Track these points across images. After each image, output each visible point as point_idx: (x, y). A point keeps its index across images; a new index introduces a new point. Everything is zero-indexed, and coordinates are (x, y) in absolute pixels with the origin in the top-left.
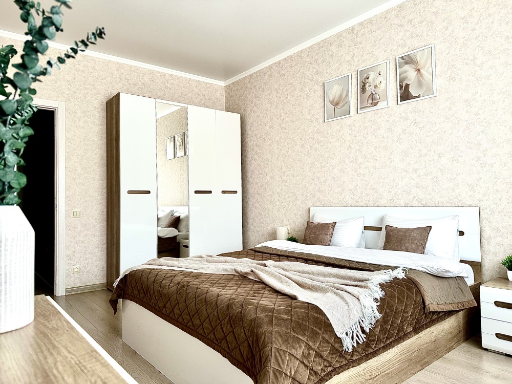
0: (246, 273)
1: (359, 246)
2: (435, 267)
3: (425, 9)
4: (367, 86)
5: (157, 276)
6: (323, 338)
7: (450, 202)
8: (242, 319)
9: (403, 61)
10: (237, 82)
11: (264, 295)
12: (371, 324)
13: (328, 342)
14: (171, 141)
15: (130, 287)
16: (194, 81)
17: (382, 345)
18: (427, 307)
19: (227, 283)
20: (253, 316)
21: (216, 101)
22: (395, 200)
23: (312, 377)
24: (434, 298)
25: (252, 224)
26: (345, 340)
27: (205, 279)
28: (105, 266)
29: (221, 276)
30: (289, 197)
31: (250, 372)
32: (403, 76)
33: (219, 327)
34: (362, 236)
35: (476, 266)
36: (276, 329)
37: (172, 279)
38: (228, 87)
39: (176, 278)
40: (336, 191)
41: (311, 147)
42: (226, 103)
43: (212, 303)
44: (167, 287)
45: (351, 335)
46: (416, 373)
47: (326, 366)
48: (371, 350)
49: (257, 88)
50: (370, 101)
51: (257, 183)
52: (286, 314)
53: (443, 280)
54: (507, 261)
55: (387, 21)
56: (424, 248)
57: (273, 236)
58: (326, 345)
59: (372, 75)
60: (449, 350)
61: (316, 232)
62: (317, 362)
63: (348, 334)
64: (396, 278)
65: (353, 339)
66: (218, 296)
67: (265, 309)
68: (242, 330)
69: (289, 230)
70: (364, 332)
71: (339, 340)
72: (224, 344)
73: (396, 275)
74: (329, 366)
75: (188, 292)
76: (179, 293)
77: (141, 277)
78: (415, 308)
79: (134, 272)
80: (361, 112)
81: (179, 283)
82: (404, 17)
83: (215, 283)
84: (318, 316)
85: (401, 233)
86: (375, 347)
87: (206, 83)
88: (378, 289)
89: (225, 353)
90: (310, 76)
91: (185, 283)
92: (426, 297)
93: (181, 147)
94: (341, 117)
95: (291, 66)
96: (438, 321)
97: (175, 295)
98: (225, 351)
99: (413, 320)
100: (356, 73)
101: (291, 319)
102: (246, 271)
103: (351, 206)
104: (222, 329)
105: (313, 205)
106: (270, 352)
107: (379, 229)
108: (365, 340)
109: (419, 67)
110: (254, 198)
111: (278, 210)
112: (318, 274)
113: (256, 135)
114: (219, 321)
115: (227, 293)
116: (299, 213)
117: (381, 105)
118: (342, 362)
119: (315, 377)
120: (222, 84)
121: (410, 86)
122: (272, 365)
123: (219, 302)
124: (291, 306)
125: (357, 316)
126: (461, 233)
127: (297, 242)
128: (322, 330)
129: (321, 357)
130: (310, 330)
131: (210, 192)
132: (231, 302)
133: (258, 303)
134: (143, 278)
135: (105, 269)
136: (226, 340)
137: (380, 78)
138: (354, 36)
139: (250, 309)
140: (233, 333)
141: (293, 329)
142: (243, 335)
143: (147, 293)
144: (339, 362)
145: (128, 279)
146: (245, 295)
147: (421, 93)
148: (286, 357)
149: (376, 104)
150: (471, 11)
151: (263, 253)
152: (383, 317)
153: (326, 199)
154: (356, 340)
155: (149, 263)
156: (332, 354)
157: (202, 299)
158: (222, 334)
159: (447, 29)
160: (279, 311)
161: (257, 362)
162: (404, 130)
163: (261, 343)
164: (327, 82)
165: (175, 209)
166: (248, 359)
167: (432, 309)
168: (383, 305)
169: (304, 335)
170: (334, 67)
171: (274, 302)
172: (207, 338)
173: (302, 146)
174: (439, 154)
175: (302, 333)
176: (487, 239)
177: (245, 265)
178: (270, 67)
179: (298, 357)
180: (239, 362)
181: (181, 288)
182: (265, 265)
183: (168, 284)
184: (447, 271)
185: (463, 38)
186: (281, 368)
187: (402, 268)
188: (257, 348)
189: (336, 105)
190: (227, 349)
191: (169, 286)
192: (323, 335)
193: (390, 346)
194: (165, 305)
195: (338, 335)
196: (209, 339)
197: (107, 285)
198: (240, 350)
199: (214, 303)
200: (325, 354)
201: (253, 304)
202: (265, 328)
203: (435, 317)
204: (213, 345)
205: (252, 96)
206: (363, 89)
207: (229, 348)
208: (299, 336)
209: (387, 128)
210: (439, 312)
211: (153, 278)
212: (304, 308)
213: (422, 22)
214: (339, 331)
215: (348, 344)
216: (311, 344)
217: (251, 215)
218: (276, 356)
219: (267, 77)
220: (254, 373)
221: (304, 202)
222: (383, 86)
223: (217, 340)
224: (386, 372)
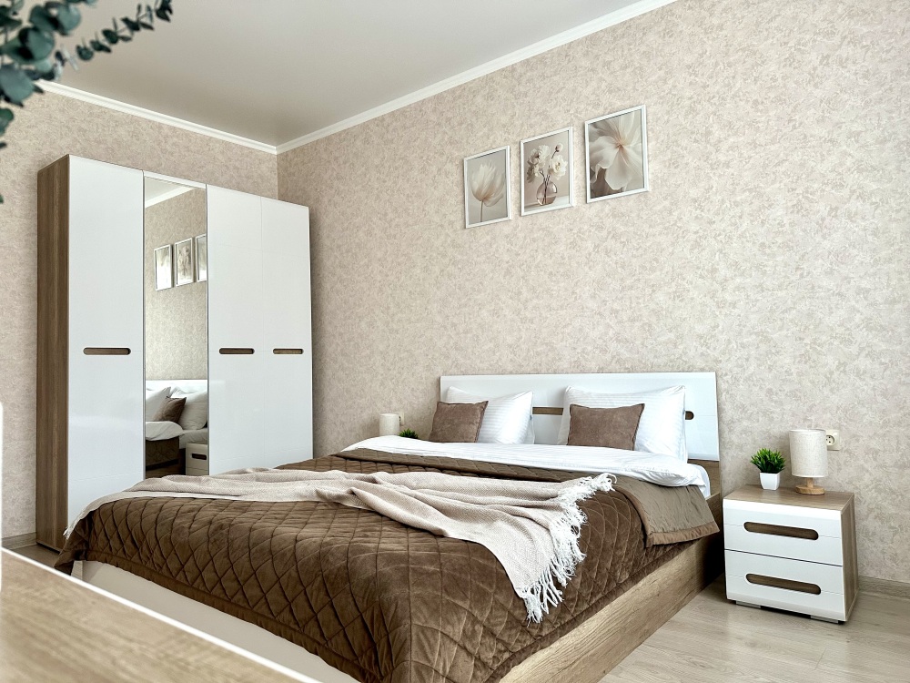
0: (339, 497)
1: (525, 440)
2: (658, 470)
3: (631, 47)
4: (536, 169)
5: (161, 510)
6: (496, 601)
7: (671, 364)
8: (348, 579)
9: (596, 130)
10: (302, 149)
11: (384, 534)
12: (568, 572)
13: (503, 607)
14: (165, 254)
15: (102, 536)
16: (217, 141)
17: (586, 606)
18: (650, 537)
19: (306, 516)
20: (371, 572)
21: (260, 181)
22: (583, 363)
23: (479, 673)
24: (661, 522)
25: (332, 410)
26: (530, 601)
27: (262, 513)
28: (33, 499)
29: (292, 505)
30: (401, 359)
31: (367, 676)
32: (597, 154)
33: (301, 599)
34: (529, 424)
35: (712, 467)
36: (416, 591)
37: (194, 516)
38: (283, 157)
39: (202, 513)
40: (486, 347)
41: (442, 271)
42: (280, 185)
43: (284, 555)
44: (186, 530)
45: (539, 592)
46: (634, 649)
47: (500, 651)
48: (569, 617)
49: (341, 161)
50: (541, 196)
51: (341, 334)
52: (432, 563)
53: (670, 491)
54: (760, 459)
55: (569, 61)
56: (633, 441)
57: (374, 430)
58: (500, 613)
59: (545, 152)
60: (678, 608)
61: (453, 420)
62: (487, 644)
63: (535, 592)
64: (599, 491)
65: (542, 601)
66: (296, 541)
67: (392, 558)
68: (350, 599)
69: (402, 418)
70: (558, 585)
71: (521, 602)
72: (312, 630)
73: (599, 486)
74: (505, 651)
75: (231, 536)
76: (212, 540)
77: (126, 515)
78: (631, 541)
79: (108, 507)
80: (526, 214)
81: (210, 522)
82: (597, 57)
83: (284, 519)
84: (486, 562)
85: (596, 417)
86: (575, 611)
87: (242, 148)
88: (575, 510)
89: (315, 645)
90: (439, 148)
91: (223, 522)
92: (647, 520)
93: (187, 267)
94: (491, 222)
95: (404, 127)
96: (664, 561)
97: (205, 546)
98: (314, 641)
99: (630, 560)
100: (517, 145)
101: (441, 572)
102: (339, 493)
103: (511, 373)
104: (308, 601)
105: (445, 373)
106: (408, 634)
107: (559, 411)
108: (560, 599)
109: (621, 142)
110: (336, 362)
111: (382, 384)
112: (470, 492)
113: (339, 247)
114: (301, 588)
115: (313, 534)
116: (421, 388)
117: (560, 203)
118: (525, 642)
119: (483, 672)
120: (273, 150)
121: (607, 173)
122: (414, 656)
123: (298, 553)
124: (438, 550)
125: (547, 558)
126: (690, 415)
127: (417, 438)
128: (494, 586)
129: (493, 635)
130: (474, 588)
131: (251, 351)
132: (323, 549)
133: (377, 549)
134: (131, 516)
135: (33, 505)
136: (317, 620)
137: (558, 157)
138: (515, 82)
139: (364, 560)
140: (332, 606)
141: (446, 590)
142: (351, 608)
143: (141, 544)
144: (520, 642)
145: (97, 520)
146: (347, 535)
147: (625, 185)
148: (436, 641)
149: (551, 201)
150: (701, 56)
151: (360, 460)
152: (586, 559)
153: (468, 362)
154: (548, 601)
155: (139, 487)
156: (511, 629)
157: (262, 550)
158: (308, 610)
159: (665, 81)
160: (418, 560)
161: (382, 656)
162: (597, 246)
163: (390, 619)
164: (469, 158)
165: (173, 384)
166: (362, 652)
167: (656, 542)
168: (587, 537)
169: (464, 599)
170: (480, 134)
171: (406, 545)
172: (276, 621)
173: (426, 269)
174: (653, 286)
175: (462, 595)
176: (728, 424)
177: (335, 483)
178: (365, 126)
179: (456, 638)
180: (343, 658)
181: (216, 530)
182: (374, 481)
183: (187, 525)
184: (678, 477)
185: (690, 98)
186: (429, 661)
187: (606, 474)
188: (382, 628)
189: (484, 199)
190: (318, 638)
191: (190, 528)
192: (496, 596)
193: (596, 607)
194: (183, 566)
195: (521, 594)
196: (280, 623)
197: (37, 538)
198: (345, 636)
199: (289, 555)
200: (498, 630)
201: (368, 550)
202: (396, 591)
203: (660, 553)
204: (289, 632)
205: (332, 175)
206: (530, 175)
207: (322, 635)
208: (456, 602)
209: (569, 241)
210: (666, 546)
211: (154, 516)
212: (462, 551)
213: (626, 67)
214: (521, 588)
215: (536, 608)
216: (476, 613)
217: (330, 393)
218: (419, 640)
219: (358, 143)
220: (375, 677)
221: (428, 368)
222: (563, 170)
223: (297, 624)
224: (589, 654)
